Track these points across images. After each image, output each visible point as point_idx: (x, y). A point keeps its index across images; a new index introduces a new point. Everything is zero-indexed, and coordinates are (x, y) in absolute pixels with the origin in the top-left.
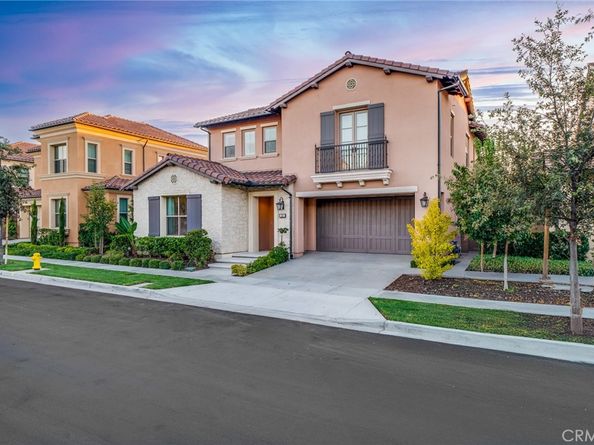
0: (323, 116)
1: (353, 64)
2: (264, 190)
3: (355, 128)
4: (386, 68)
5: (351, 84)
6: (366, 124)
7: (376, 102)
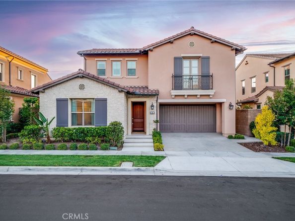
0: (175, 59)
1: (195, 34)
2: (139, 97)
3: (190, 67)
4: (213, 39)
5: (192, 44)
6: (197, 66)
7: (205, 55)
